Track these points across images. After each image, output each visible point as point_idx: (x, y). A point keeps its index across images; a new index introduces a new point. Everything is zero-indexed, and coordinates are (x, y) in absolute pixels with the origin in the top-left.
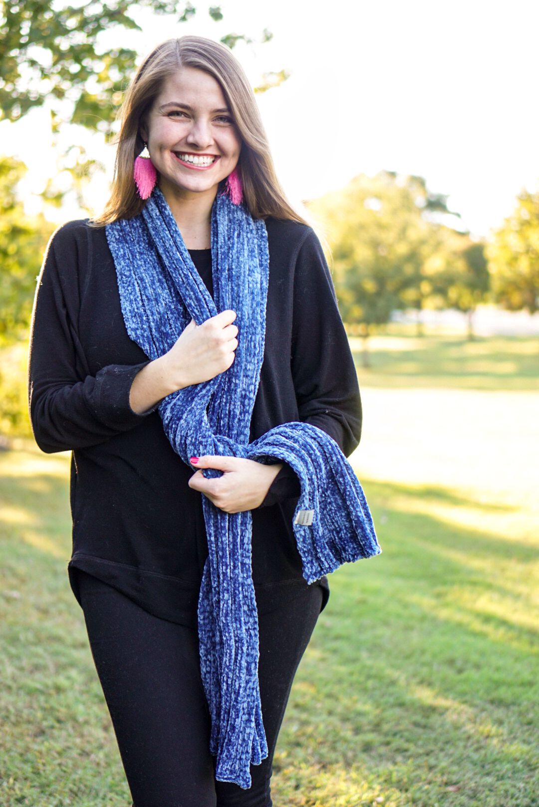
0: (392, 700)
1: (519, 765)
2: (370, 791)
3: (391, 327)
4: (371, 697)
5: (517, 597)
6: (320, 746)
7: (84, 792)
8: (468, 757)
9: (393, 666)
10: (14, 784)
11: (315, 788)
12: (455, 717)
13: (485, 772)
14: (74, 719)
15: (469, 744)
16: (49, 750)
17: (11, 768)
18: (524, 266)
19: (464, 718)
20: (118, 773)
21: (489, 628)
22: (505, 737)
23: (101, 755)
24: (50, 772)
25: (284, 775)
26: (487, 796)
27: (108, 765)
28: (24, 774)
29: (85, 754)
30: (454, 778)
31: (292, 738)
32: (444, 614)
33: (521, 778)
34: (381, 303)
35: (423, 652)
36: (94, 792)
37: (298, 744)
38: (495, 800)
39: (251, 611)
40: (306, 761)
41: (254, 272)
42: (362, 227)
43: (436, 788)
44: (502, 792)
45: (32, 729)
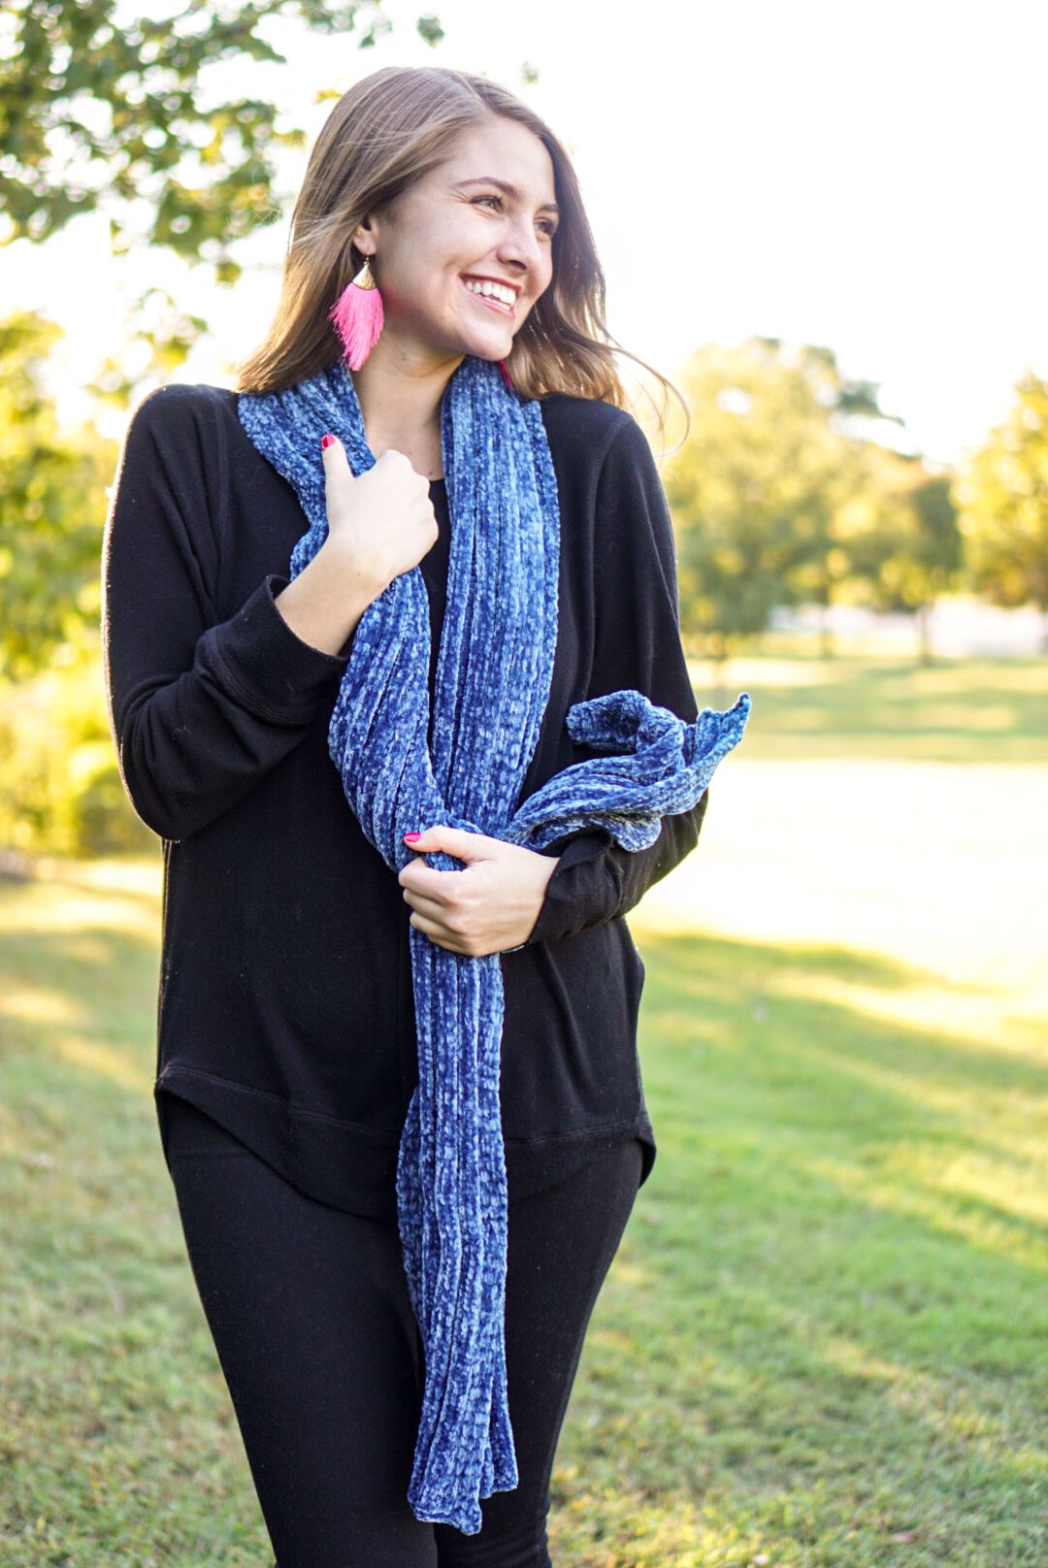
0: (781, 1365)
1: (1033, 1490)
2: (742, 1542)
3: (771, 640)
4: (742, 1358)
5: (1024, 1163)
6: (642, 1455)
7: (182, 1546)
8: (933, 1476)
9: (783, 1299)
10: (46, 1530)
11: (633, 1537)
12: (905, 1398)
13: (966, 1505)
14: (161, 1402)
15: (934, 1450)
16: (114, 1464)
17: (41, 1498)
18: (1029, 521)
19: (922, 1401)
20: (249, 1509)
21: (970, 1225)
22: (1004, 1438)
23: (215, 1472)
24: (116, 1507)
25: (573, 1511)
26: (970, 1553)
27: (230, 1492)
28: (65, 1510)
29: (183, 1470)
30: (906, 1517)
31: (588, 1440)
32: (881, 1196)
33: (1036, 1517)
34: (750, 595)
35: (841, 1271)
36: (201, 1547)
37: (599, 1452)
38: (987, 1560)
39: (495, 1183)
40: (615, 1485)
41: (531, 521)
42: (712, 446)
43: (871, 1537)
44: (1000, 1544)
45: (80, 1422)
